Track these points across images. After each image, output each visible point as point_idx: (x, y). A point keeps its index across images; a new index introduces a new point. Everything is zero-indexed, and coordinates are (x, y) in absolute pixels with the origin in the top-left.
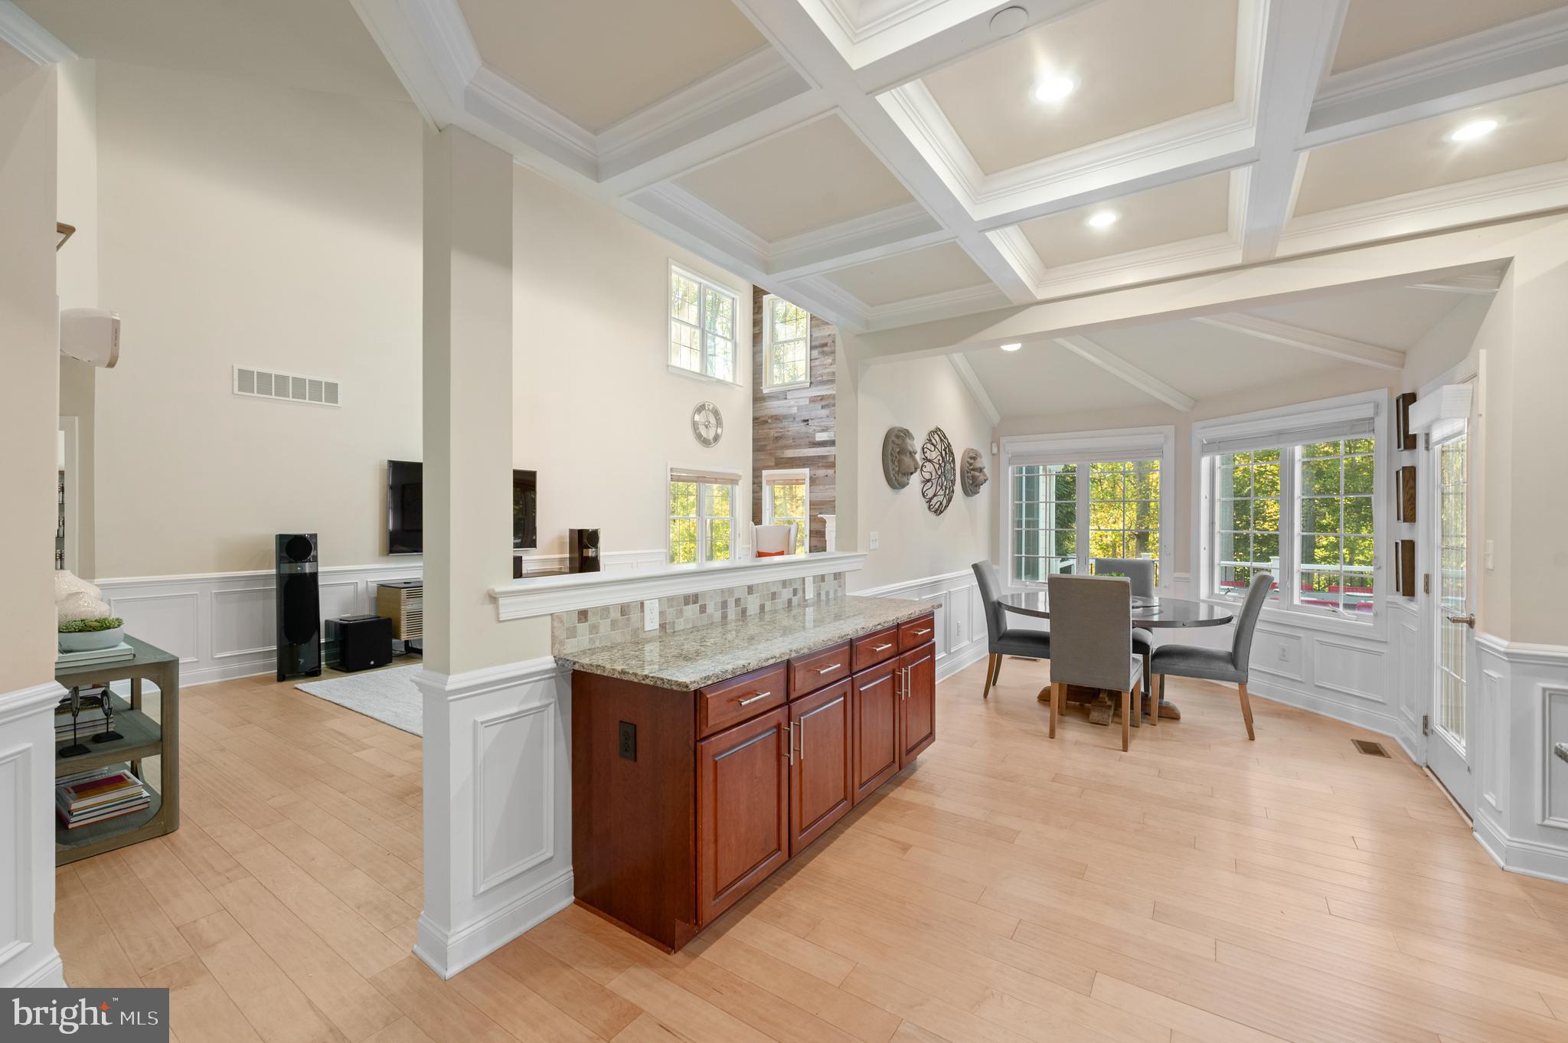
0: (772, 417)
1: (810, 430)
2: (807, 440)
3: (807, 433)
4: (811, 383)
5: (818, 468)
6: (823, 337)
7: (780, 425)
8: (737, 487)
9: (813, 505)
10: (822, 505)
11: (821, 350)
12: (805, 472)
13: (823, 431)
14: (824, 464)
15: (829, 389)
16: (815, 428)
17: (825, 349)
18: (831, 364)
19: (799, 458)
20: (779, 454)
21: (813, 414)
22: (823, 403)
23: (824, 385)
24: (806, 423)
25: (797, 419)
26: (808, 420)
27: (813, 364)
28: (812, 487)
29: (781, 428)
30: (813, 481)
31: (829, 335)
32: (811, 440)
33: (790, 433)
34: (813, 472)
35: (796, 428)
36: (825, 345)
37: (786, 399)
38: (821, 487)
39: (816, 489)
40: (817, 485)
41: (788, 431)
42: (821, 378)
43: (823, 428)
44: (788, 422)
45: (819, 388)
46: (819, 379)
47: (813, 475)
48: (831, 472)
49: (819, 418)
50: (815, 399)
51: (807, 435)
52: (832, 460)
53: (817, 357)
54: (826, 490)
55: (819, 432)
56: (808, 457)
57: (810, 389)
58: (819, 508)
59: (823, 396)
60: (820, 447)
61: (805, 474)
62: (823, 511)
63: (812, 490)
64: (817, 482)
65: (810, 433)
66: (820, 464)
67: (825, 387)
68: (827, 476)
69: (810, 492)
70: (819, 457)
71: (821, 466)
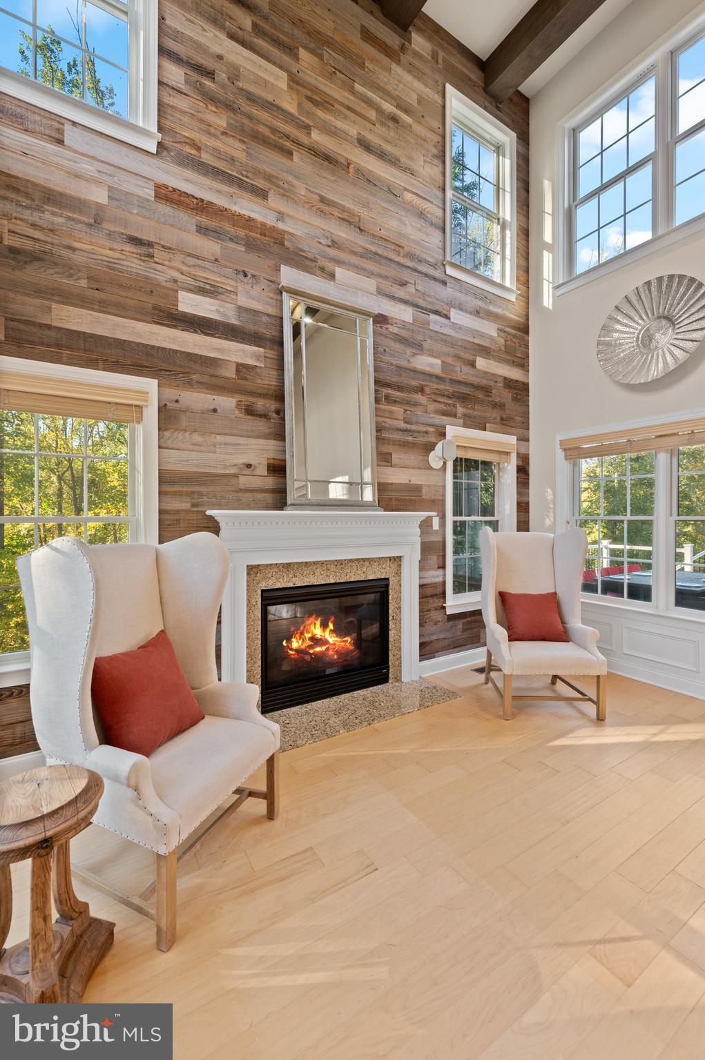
1: (162, 275)
2: (153, 300)
3: (147, 278)
5: (190, 384)
6: (197, 47)
7: (35, 217)
9: (172, 483)
10: (201, 483)
11: (195, 76)
12: (149, 388)
13: (202, 291)
14: (205, 379)
15: (218, 191)
16: (176, 275)
17: (207, 83)
18: (224, 133)
19: (121, 344)
20: (30, 308)
21: (170, 236)
22: (204, 221)
23: (205, 174)
24: (142, 250)
25: (107, 226)
26: (150, 245)
27: (168, 100)
28: (167, 434)
29: (34, 226)
30: (167, 416)
31: (221, 58)
32: (162, 302)
33: (78, 258)
34: (171, 393)
35: (93, 249)
36: (210, 74)
37: (62, 142)
38: (197, 438)
39: (179, 438)
40: (185, 431)
41: (73, 249)
42: (193, 152)
43: (202, 285)
44: (69, 218)
45: (189, 173)
46: (188, 149)
47: (171, 401)
48: (227, 403)
49: (189, 255)
50: (176, 196)
51: (151, 288)
52: (230, 373)
53: (183, 87)
54: (214, 445)
55: (190, 291)
56: (153, 347)
57: (156, 162)
58: (193, 492)
59: (202, 201)
60: (195, 332)
61: (147, 393)
62: (205, 499)
63: (169, 443)
64: (184, 422)
65: (159, 285)
66: (195, 377)
67: (208, 182)
68: (215, 410)
69: (160, 447)
70: (190, 357)
71: (199, 382)
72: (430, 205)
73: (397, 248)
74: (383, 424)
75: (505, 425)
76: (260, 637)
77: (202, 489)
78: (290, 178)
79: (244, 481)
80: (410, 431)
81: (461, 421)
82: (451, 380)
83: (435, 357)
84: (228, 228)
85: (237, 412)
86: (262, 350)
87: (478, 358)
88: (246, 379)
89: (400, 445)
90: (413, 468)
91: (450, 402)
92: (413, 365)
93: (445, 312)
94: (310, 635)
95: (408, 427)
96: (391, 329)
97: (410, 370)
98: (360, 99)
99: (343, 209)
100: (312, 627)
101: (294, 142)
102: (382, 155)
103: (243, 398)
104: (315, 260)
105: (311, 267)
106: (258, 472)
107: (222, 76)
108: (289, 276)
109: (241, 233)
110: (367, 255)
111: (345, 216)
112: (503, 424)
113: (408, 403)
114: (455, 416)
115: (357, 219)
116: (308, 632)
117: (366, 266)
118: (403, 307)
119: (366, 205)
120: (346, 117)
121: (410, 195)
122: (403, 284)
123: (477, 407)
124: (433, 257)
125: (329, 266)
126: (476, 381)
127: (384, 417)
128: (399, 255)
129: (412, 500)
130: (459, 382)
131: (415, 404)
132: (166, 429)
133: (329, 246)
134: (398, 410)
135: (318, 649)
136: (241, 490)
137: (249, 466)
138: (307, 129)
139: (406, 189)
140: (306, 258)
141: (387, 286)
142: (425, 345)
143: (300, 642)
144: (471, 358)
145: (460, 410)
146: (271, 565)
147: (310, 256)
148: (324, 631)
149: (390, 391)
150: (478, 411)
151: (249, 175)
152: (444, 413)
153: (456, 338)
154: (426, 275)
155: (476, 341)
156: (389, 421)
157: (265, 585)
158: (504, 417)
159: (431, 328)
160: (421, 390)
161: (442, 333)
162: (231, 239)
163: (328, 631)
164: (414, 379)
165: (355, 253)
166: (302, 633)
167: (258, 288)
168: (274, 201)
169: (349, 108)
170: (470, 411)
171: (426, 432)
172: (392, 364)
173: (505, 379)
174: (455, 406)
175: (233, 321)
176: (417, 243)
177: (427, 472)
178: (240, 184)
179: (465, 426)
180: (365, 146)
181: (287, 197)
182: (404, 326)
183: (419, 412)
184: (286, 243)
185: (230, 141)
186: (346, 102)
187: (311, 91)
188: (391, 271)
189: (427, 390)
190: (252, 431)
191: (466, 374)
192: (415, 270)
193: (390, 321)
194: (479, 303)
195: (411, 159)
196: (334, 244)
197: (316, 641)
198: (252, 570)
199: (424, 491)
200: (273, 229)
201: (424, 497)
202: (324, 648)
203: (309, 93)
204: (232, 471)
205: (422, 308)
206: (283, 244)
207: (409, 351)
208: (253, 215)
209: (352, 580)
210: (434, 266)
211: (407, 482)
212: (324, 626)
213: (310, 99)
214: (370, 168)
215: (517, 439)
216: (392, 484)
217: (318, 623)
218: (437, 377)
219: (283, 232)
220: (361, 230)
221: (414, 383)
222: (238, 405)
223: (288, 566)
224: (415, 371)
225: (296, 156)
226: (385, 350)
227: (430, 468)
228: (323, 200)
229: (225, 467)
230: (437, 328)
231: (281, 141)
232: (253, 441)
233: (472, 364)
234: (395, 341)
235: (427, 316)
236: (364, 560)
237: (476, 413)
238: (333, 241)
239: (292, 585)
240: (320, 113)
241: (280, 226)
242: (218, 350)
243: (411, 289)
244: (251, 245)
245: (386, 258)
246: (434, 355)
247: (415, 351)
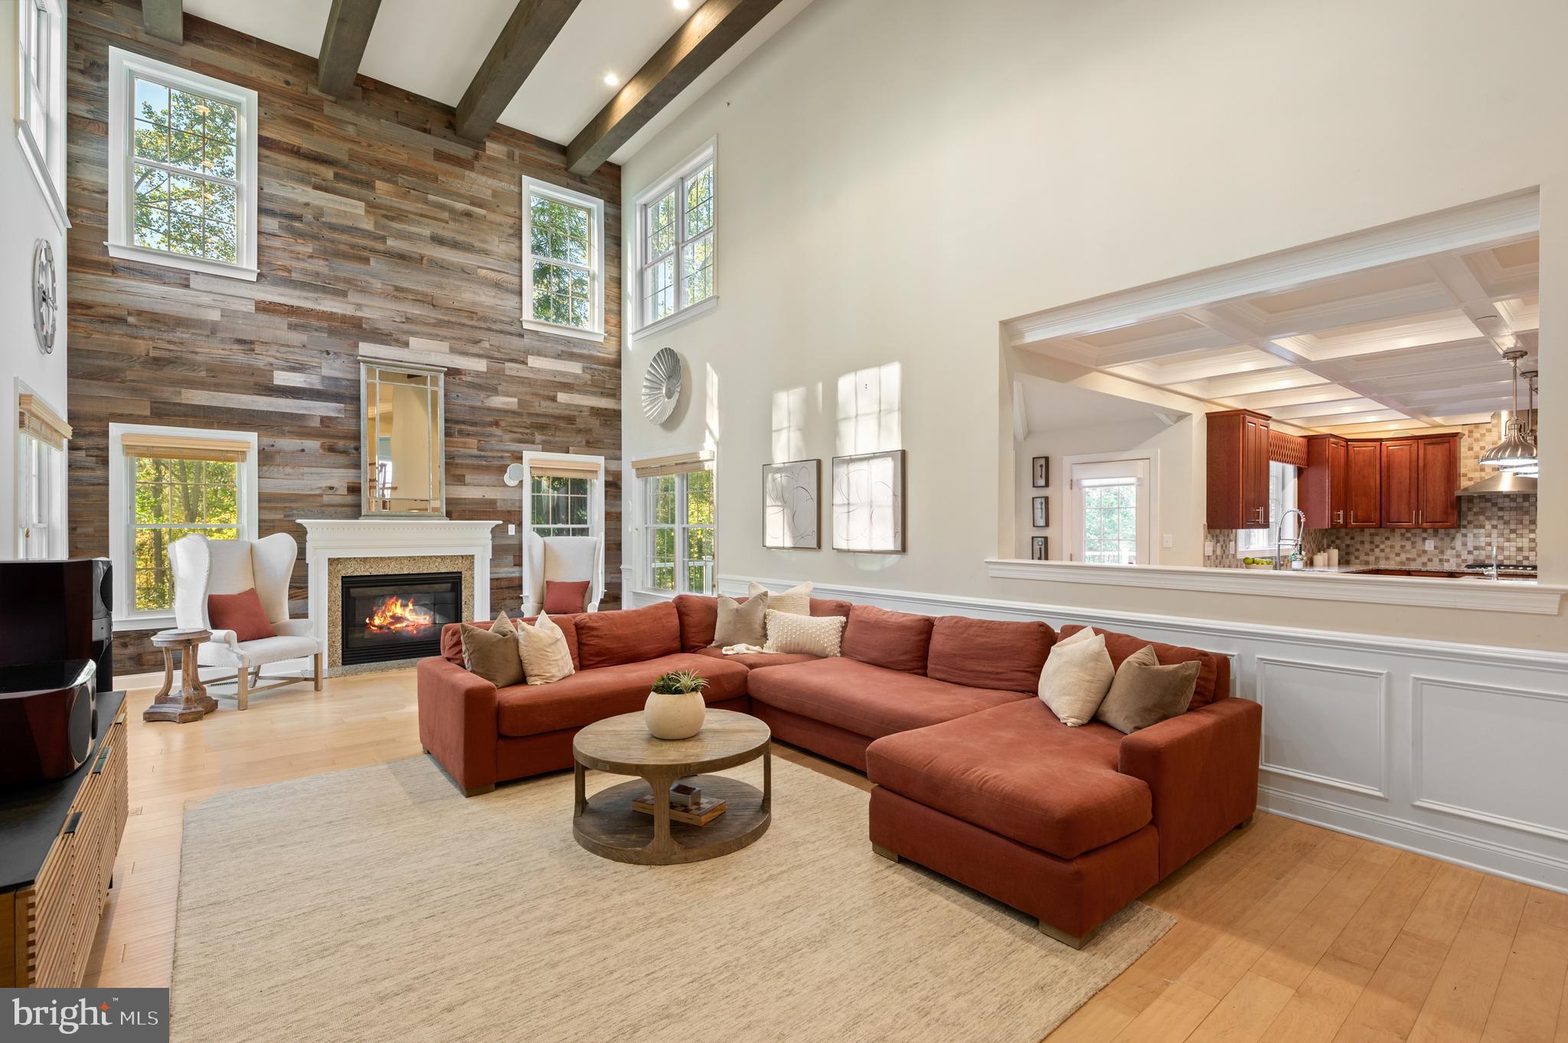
0: (140, 313)
1: (260, 361)
2: (252, 380)
3: (249, 365)
4: (259, 275)
5: (282, 434)
6: (294, 203)
7: (170, 336)
9: (269, 501)
10: (291, 501)
11: (286, 222)
12: (251, 439)
13: (293, 369)
14: (296, 429)
15: (306, 298)
16: (272, 360)
17: (297, 224)
18: (311, 257)
19: (230, 411)
20: (167, 393)
21: (267, 335)
22: (294, 320)
23: (295, 288)
24: (246, 347)
25: (220, 335)
26: (252, 342)
27: (265, 243)
28: (265, 468)
29: (170, 342)
30: (266, 457)
31: (307, 204)
32: (260, 380)
33: (199, 358)
34: (267, 441)
35: (210, 351)
36: (299, 218)
37: (187, 286)
38: (288, 470)
39: (275, 471)
40: (279, 465)
41: (196, 353)
42: (287, 274)
43: (293, 364)
44: (193, 334)
45: (281, 290)
46: (281, 273)
47: (268, 446)
48: (313, 445)
49: (282, 345)
50: (272, 307)
51: (252, 371)
52: (316, 423)
53: (278, 232)
54: (303, 474)
55: (283, 369)
56: (254, 410)
57: (256, 287)
58: (285, 507)
59: (292, 307)
60: (287, 397)
61: (249, 443)
62: (295, 512)
63: (267, 475)
64: (278, 459)
65: (259, 369)
66: (287, 428)
67: (297, 293)
68: (303, 450)
69: (259, 477)
70: (283, 415)
71: (289, 432)
72: (505, 275)
73: (470, 315)
74: (456, 453)
75: (591, 447)
76: (340, 609)
77: (292, 505)
78: (367, 278)
79: (326, 499)
80: (484, 457)
81: (540, 446)
82: (528, 413)
83: (511, 396)
84: (315, 323)
85: (321, 451)
86: (342, 405)
87: (559, 393)
88: (329, 427)
89: (474, 469)
90: (488, 486)
91: (528, 431)
92: (487, 405)
93: (522, 359)
94: (391, 614)
95: (482, 453)
96: (464, 378)
97: (484, 409)
98: (435, 207)
99: (417, 293)
100: (393, 607)
101: (371, 251)
102: (455, 245)
103: (326, 440)
104: (390, 335)
105: (386, 340)
106: (339, 492)
107: (309, 217)
108: (365, 349)
109: (325, 324)
110: (440, 324)
111: (419, 297)
112: (588, 447)
113: (482, 435)
114: (533, 443)
115: (430, 299)
116: (389, 611)
117: (439, 333)
118: (476, 360)
119: (440, 286)
120: (419, 223)
121: (484, 271)
122: (477, 342)
123: (558, 433)
124: (509, 317)
125: (404, 338)
126: (557, 412)
127: (457, 447)
128: (472, 320)
129: (486, 511)
130: (538, 415)
131: (490, 435)
132: (264, 465)
133: (404, 322)
134: (473, 442)
135: (398, 626)
136: (324, 505)
137: (331, 488)
138: (383, 239)
139: (479, 267)
140: (382, 334)
141: (458, 345)
142: (500, 388)
143: (382, 619)
144: (552, 394)
145: (538, 437)
146: (350, 559)
147: (385, 332)
148: (404, 610)
149: (463, 427)
150: (560, 437)
151: (331, 282)
152: (520, 441)
153: (534, 379)
154: (501, 332)
155: (557, 379)
156: (462, 450)
157: (344, 573)
158: (591, 440)
159: (506, 373)
160: (496, 424)
161: (518, 377)
162: (316, 330)
163: (408, 610)
164: (488, 416)
165: (428, 324)
166: (384, 612)
167: (339, 362)
168: (353, 297)
169: (422, 215)
170: (551, 438)
171: (502, 457)
172: (465, 406)
173: (592, 408)
174: (533, 434)
175: (318, 387)
176: (492, 308)
177: (501, 489)
178: (324, 290)
179: (544, 450)
180: (438, 241)
181: (365, 292)
182: (478, 374)
183: (493, 441)
184: (364, 326)
185: (315, 261)
186: (420, 211)
187: (386, 210)
188: (465, 333)
189: (503, 424)
190: (334, 463)
191: (546, 407)
192: (489, 329)
193: (463, 373)
194: (561, 348)
195: (485, 242)
196: (408, 320)
197: (397, 619)
198: (331, 561)
199: (498, 504)
200: (352, 317)
201: (498, 509)
202: (404, 624)
203: (385, 212)
204: (318, 492)
205: (497, 359)
206: (361, 327)
207: (482, 395)
208: (334, 310)
209: (425, 572)
210: (511, 324)
211: (481, 497)
212: (404, 606)
213: (385, 216)
214: (443, 257)
215: (605, 459)
216: (465, 499)
217: (399, 604)
218: (514, 412)
219: (360, 319)
220: (434, 306)
221: (488, 419)
222: (322, 446)
223: (365, 560)
224: (489, 409)
225: (372, 262)
226: (458, 396)
227: (505, 485)
228: (397, 289)
229: (311, 489)
230: (514, 373)
231: (359, 253)
232: (335, 470)
233: (554, 399)
234: (468, 387)
235: (501, 365)
236: (436, 557)
237: (557, 439)
238: (407, 318)
239: (368, 574)
240: (395, 225)
241: (359, 314)
242: (306, 408)
243: (486, 345)
244: (332, 332)
245: (460, 324)
246: (510, 394)
247: (489, 394)
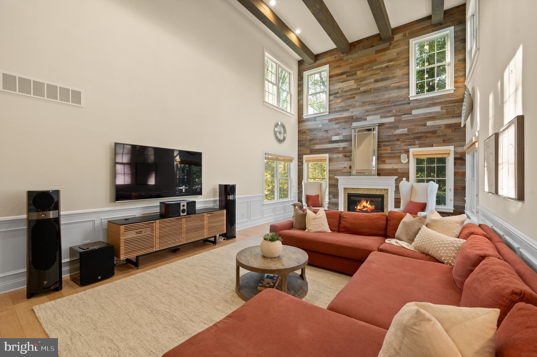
0: (308, 130)
1: (329, 135)
2: (328, 140)
3: (327, 136)
4: (329, 112)
5: (334, 153)
6: (336, 89)
7: (312, 134)
8: (292, 163)
9: (331, 172)
10: (336, 171)
11: (335, 95)
12: (327, 156)
13: (336, 135)
14: (337, 152)
15: (339, 115)
16: (332, 134)
17: (337, 95)
18: (340, 102)
19: (323, 149)
20: (312, 147)
21: (331, 127)
22: (336, 122)
23: (337, 113)
24: (326, 132)
25: (322, 130)
26: (328, 130)
27: (331, 103)
28: (330, 163)
29: (313, 135)
30: (330, 160)
31: (340, 88)
32: (329, 140)
33: (318, 137)
34: (331, 156)
35: (320, 135)
36: (337, 93)
37: (316, 120)
38: (335, 163)
39: (333, 164)
40: (333, 162)
41: (317, 136)
42: (335, 110)
43: (336, 134)
44: (317, 132)
45: (334, 114)
46: (334, 110)
47: (331, 157)
48: (341, 155)
49: (334, 129)
50: (332, 120)
51: (327, 138)
52: (341, 149)
53: (333, 99)
54: (338, 164)
55: (334, 136)
56: (328, 148)
57: (329, 115)
58: (334, 173)
59: (336, 118)
60: (335, 143)
62: (336, 174)
63: (330, 165)
64: (333, 160)
65: (329, 137)
66: (335, 152)
67: (337, 114)
68: (338, 157)
69: (329, 165)
70: (334, 148)
71: (336, 153)
72: (402, 82)
73: (388, 102)
74: (382, 153)
75: (446, 142)
76: (347, 203)
77: (336, 173)
78: (355, 103)
79: (344, 171)
80: (393, 153)
81: (418, 146)
82: (412, 133)
83: (404, 128)
84: (341, 121)
85: (343, 157)
86: (348, 143)
87: (427, 122)
88: (345, 150)
89: (389, 158)
90: (394, 164)
91: (412, 140)
92: (394, 133)
93: (409, 112)
94: (363, 205)
95: (392, 152)
96: (385, 126)
97: (393, 135)
98: (376, 70)
99: (369, 102)
101: (356, 94)
102: (383, 80)
103: (344, 154)
104: (361, 118)
105: (360, 120)
106: (347, 168)
107: (340, 91)
108: (354, 124)
109: (344, 120)
110: (377, 109)
111: (370, 103)
112: (445, 142)
113: (392, 145)
114: (415, 145)
115: (374, 102)
116: (362, 204)
117: (377, 112)
118: (390, 118)
119: (377, 96)
120: (370, 78)
121: (393, 84)
122: (390, 112)
123: (427, 139)
124: (404, 98)
125: (365, 118)
126: (426, 130)
127: (383, 151)
128: (389, 104)
129: (394, 173)
130: (416, 133)
131: (395, 145)
132: (330, 162)
133: (365, 113)
134: (389, 148)
135: (365, 209)
136: (343, 173)
137: (345, 167)
138: (359, 88)
139: (391, 84)
140: (359, 118)
141: (383, 115)
142: (400, 126)
143: (360, 207)
144: (424, 123)
145: (417, 142)
146: (349, 188)
147: (360, 118)
149: (385, 143)
150: (428, 141)
151: (345, 108)
152: (408, 145)
153: (415, 119)
154: (400, 105)
155: (426, 116)
156: (385, 151)
157: (348, 192)
158: (446, 140)
159: (402, 120)
160: (398, 140)
161: (408, 120)
162: (342, 123)
164: (394, 138)
165: (373, 111)
166: (360, 205)
167: (347, 130)
168: (351, 110)
169: (371, 75)
170: (423, 142)
171: (400, 152)
172: (386, 135)
173: (446, 125)
174: (414, 141)
175: (342, 139)
176: (396, 97)
177: (400, 164)
178: (344, 111)
179: (420, 147)
180: (376, 81)
181: (354, 107)
182: (391, 123)
183: (397, 146)
184: (354, 118)
185: (341, 103)
186: (370, 74)
187: (360, 79)
188: (386, 110)
189: (401, 139)
190: (346, 160)
191: (421, 129)
192: (396, 105)
193: (385, 124)
194: (429, 102)
195: (394, 73)
196: (367, 111)
197: (364, 207)
198: (345, 189)
199: (399, 170)
200: (351, 116)
201: (399, 172)
202: (367, 209)
203: (359, 80)
204: (342, 169)
205: (399, 115)
206: (353, 118)
207: (392, 130)
208: (346, 116)
209: (371, 194)
210: (404, 100)
211: (392, 168)
212: (367, 203)
213: (360, 81)
214: (378, 86)
215: (454, 147)
216: (386, 169)
217: (365, 202)
218: (406, 134)
219: (353, 116)
220: (375, 104)
221: (395, 139)
222: (343, 155)
223: (353, 189)
224: (395, 135)
225: (356, 97)
226: (383, 133)
227: (402, 163)
228: (363, 103)
229: (340, 168)
230: (406, 119)
231: (353, 96)
232: (346, 162)
233: (425, 125)
234: (387, 129)
235: (400, 117)
236: (375, 189)
237: (427, 141)
238: (366, 111)
239: (354, 193)
240: (363, 83)
241: (352, 114)
242: (339, 145)
243: (394, 111)
244: (346, 122)
245: (384, 107)
246: (404, 127)
247: (395, 129)
